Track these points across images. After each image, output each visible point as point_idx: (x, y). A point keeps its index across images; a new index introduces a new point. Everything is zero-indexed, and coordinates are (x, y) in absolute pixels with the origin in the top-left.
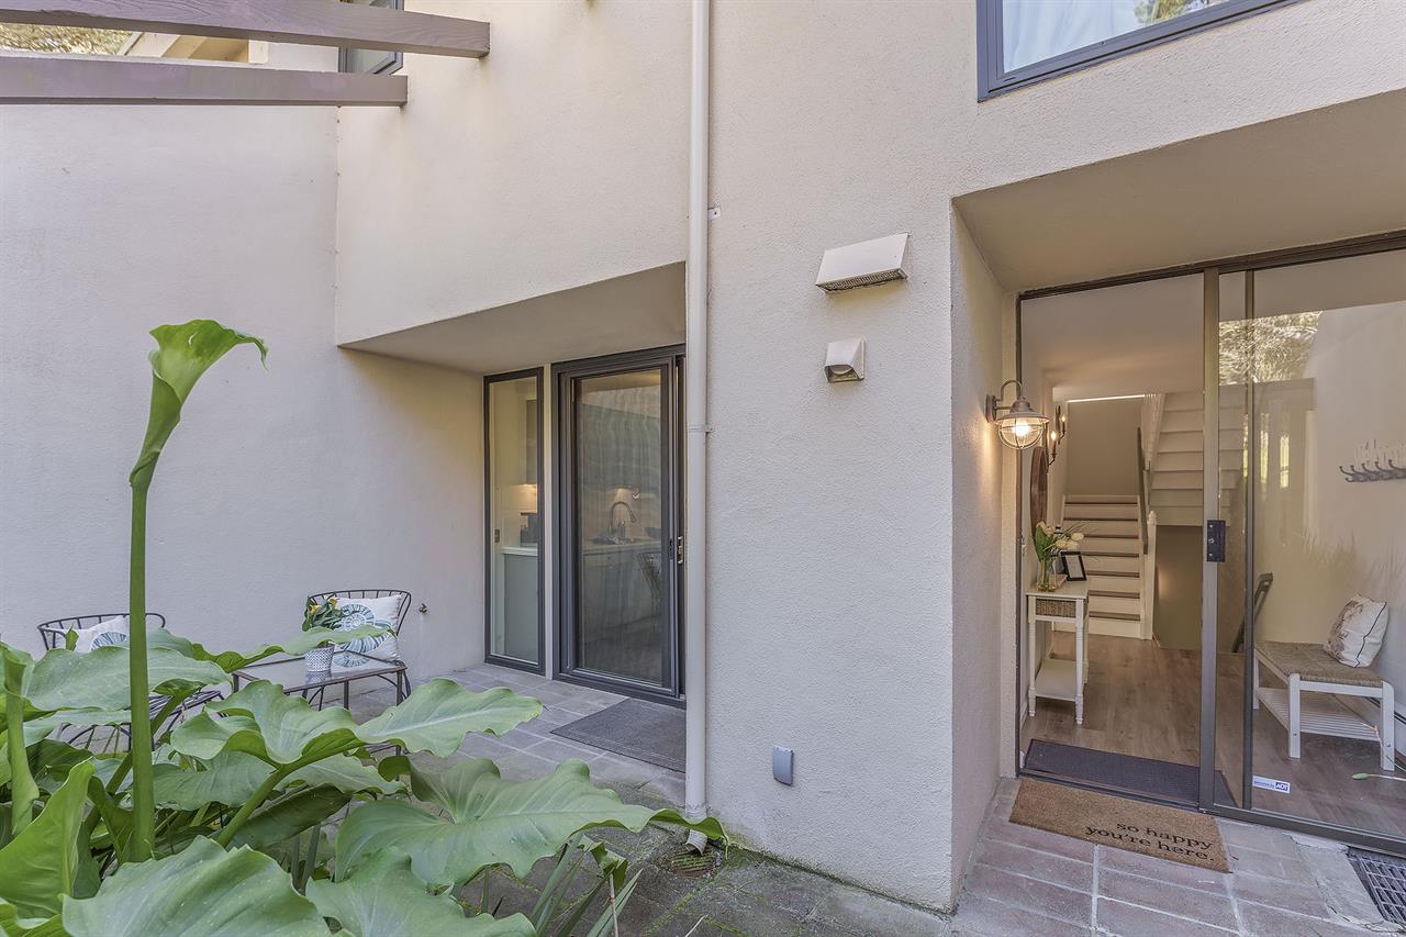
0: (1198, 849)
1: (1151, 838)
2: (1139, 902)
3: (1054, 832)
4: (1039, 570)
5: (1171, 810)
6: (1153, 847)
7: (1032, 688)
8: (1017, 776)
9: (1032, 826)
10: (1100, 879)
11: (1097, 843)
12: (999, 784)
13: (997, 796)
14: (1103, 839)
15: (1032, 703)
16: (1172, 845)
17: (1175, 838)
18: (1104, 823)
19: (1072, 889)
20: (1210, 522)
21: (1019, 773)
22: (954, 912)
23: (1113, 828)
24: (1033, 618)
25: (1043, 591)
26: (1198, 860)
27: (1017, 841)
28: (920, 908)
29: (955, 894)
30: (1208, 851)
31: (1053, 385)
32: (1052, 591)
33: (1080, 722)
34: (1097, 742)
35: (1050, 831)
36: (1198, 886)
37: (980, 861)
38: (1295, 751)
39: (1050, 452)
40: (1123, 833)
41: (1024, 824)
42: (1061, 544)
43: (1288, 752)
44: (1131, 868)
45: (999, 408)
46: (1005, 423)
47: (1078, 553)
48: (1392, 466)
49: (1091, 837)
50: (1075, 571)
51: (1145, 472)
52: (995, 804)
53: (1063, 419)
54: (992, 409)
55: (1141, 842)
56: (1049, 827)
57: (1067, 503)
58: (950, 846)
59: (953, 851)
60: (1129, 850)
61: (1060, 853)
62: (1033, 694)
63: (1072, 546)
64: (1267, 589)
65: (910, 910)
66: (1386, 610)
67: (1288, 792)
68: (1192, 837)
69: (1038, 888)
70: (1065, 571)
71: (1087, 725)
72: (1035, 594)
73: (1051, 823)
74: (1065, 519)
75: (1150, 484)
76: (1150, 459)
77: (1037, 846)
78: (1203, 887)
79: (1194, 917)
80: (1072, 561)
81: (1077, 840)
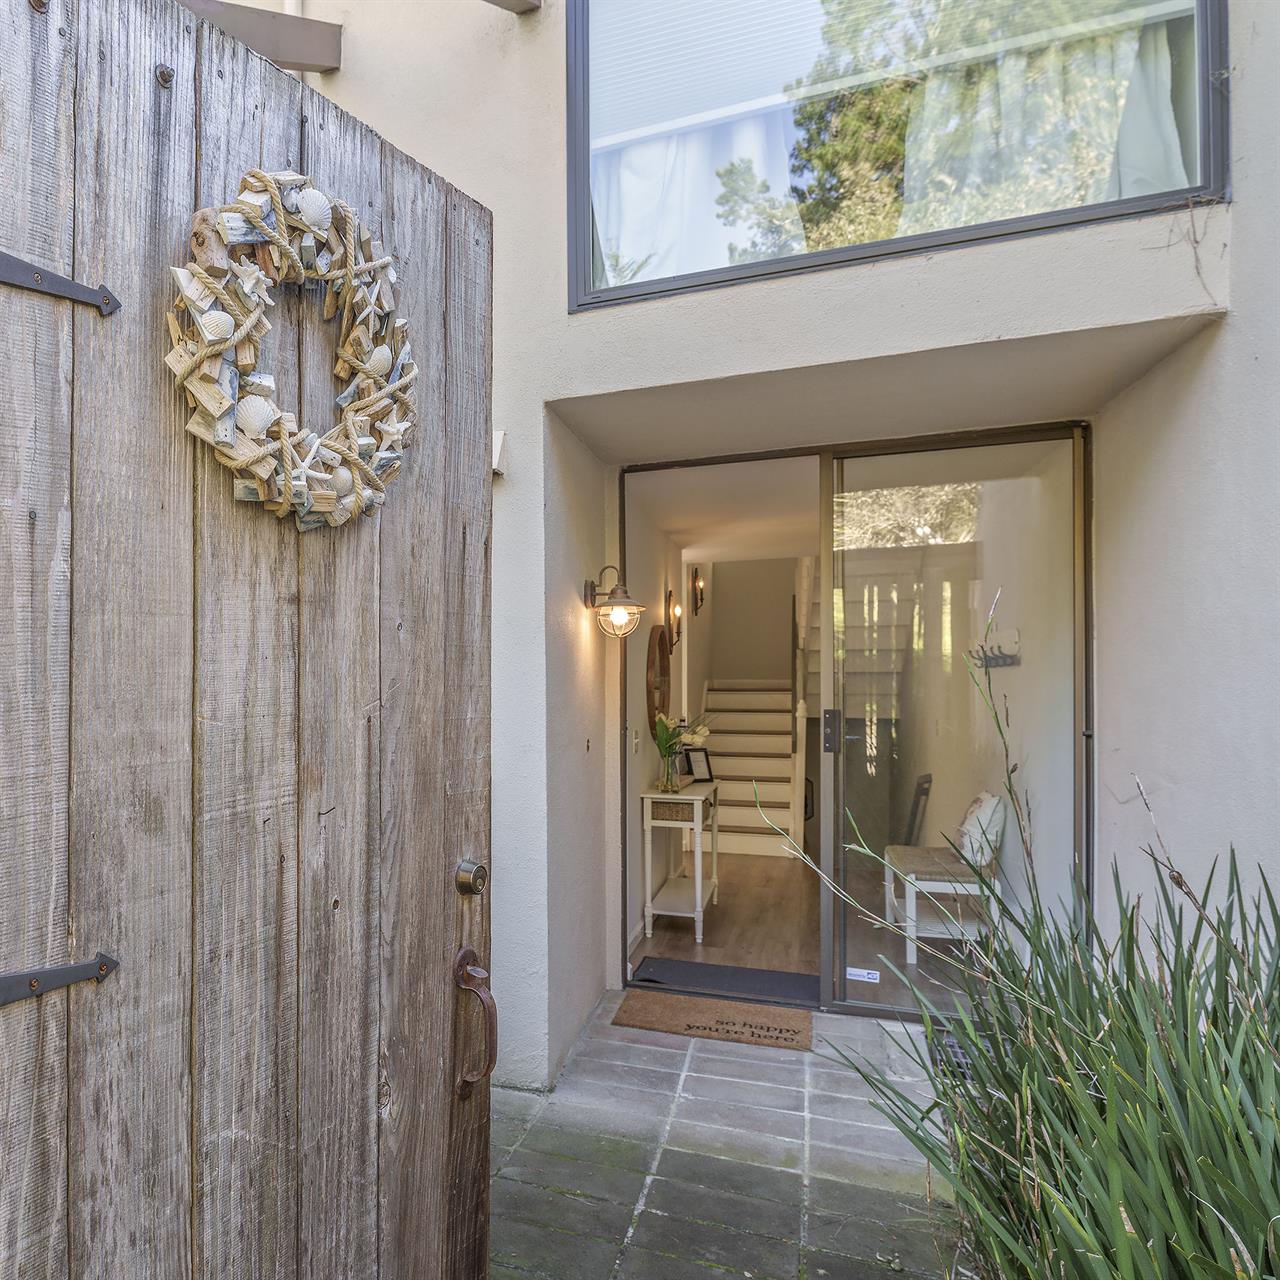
0: (788, 1035)
1: (747, 1030)
2: (722, 1075)
3: (654, 1030)
4: (662, 769)
5: (772, 1009)
6: (747, 1034)
7: (649, 904)
8: (624, 988)
9: (633, 1026)
10: (691, 1062)
11: (694, 1036)
12: (603, 993)
13: (602, 1006)
14: (700, 1032)
15: (649, 921)
16: (763, 1033)
17: (768, 1028)
18: (701, 1021)
19: (663, 1070)
20: (826, 712)
21: (626, 984)
22: (551, 1090)
23: (712, 1024)
24: (649, 823)
25: (665, 791)
26: (785, 1043)
27: (616, 1038)
28: (520, 1090)
29: (551, 1075)
30: (797, 1037)
31: (680, 547)
32: (676, 792)
33: (699, 941)
34: (716, 957)
35: (650, 1029)
36: (779, 1062)
37: (577, 1055)
38: (912, 958)
39: (675, 630)
40: (720, 1027)
41: (628, 1025)
42: (686, 738)
43: (905, 959)
44: (722, 1053)
45: (598, 594)
46: (603, 610)
47: (703, 750)
48: (1000, 652)
49: (689, 1031)
50: (700, 771)
51: (799, 652)
52: (599, 1011)
53: (701, 584)
54: (591, 595)
55: (736, 1033)
56: (648, 1026)
57: (709, 690)
58: (547, 1024)
59: (549, 1031)
60: (724, 1040)
61: (656, 1045)
62: (650, 911)
63: (698, 740)
64: (926, 792)
65: (511, 1091)
66: (1001, 806)
67: (877, 981)
68: (785, 1027)
69: (632, 1072)
70: (690, 772)
71: (706, 943)
72: (651, 796)
73: (652, 1022)
74: (707, 710)
75: (806, 666)
76: (804, 636)
77: (635, 1042)
78: (783, 1062)
79: (769, 1082)
80: (698, 759)
81: (675, 1036)
